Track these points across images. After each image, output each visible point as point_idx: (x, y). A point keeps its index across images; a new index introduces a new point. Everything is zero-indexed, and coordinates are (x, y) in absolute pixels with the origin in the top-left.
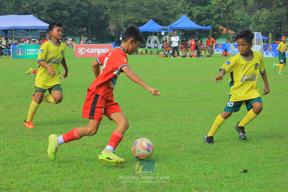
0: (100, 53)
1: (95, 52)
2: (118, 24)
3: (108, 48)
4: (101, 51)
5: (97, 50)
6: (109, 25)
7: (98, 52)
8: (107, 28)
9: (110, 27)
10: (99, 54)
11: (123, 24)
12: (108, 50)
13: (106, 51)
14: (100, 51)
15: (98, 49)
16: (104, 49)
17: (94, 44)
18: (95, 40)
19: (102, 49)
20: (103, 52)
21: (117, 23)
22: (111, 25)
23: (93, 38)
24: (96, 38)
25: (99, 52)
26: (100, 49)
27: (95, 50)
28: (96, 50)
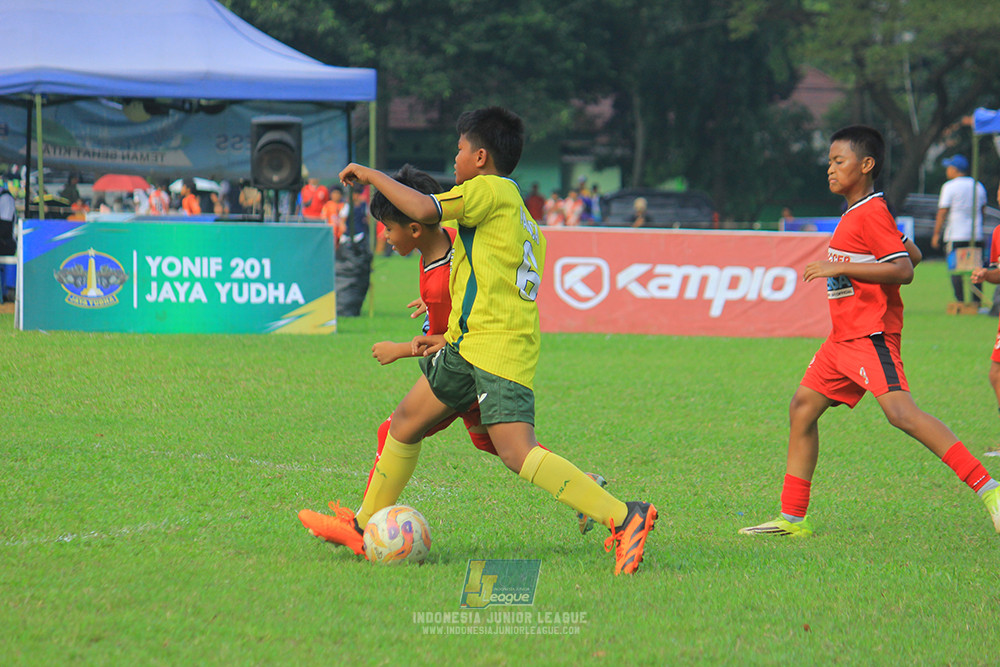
0: (729, 305)
1: (691, 293)
2: (868, 71)
3: (791, 266)
4: (734, 283)
5: (704, 281)
6: (795, 78)
7: (708, 294)
8: (783, 105)
9: (802, 97)
10: (716, 311)
11: (913, 68)
12: (790, 276)
13: (778, 284)
14: (726, 281)
15: (712, 271)
16: (759, 271)
17: (676, 231)
18: (682, 199)
19: (742, 272)
20: (752, 296)
21: (860, 63)
22: (811, 78)
23: (662, 179)
24: (691, 174)
25: (719, 295)
26: (731, 271)
27: (685, 280)
28: (695, 273)
